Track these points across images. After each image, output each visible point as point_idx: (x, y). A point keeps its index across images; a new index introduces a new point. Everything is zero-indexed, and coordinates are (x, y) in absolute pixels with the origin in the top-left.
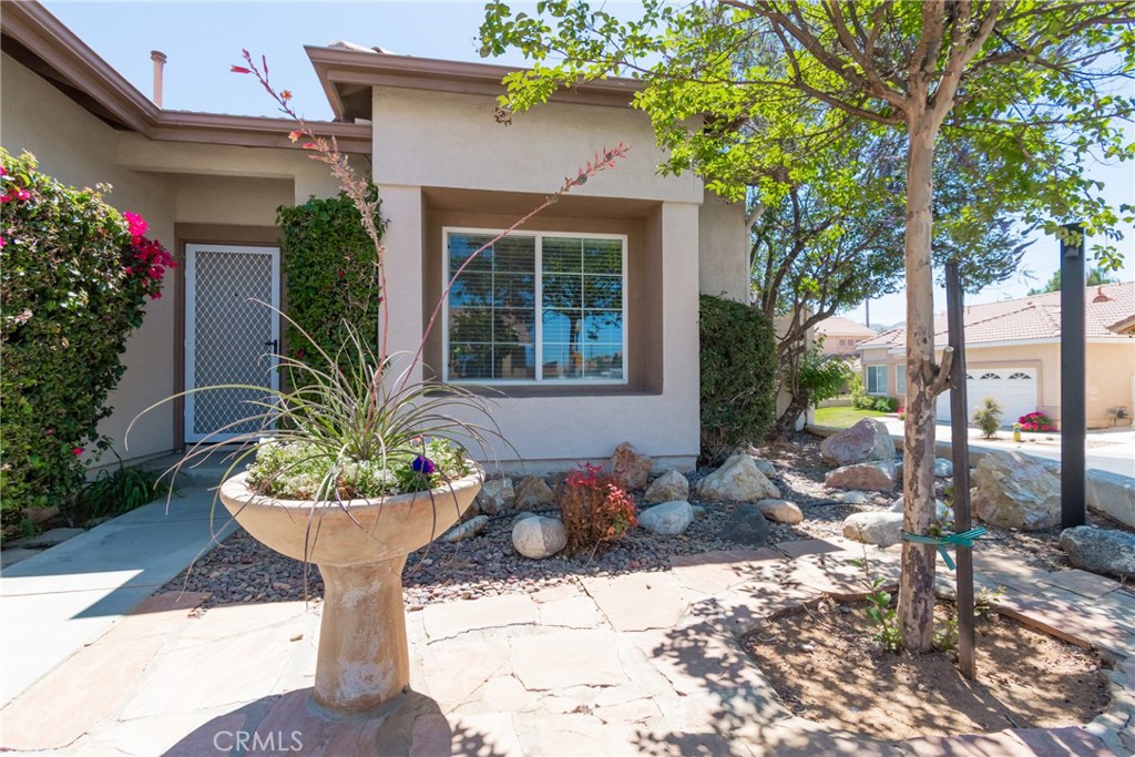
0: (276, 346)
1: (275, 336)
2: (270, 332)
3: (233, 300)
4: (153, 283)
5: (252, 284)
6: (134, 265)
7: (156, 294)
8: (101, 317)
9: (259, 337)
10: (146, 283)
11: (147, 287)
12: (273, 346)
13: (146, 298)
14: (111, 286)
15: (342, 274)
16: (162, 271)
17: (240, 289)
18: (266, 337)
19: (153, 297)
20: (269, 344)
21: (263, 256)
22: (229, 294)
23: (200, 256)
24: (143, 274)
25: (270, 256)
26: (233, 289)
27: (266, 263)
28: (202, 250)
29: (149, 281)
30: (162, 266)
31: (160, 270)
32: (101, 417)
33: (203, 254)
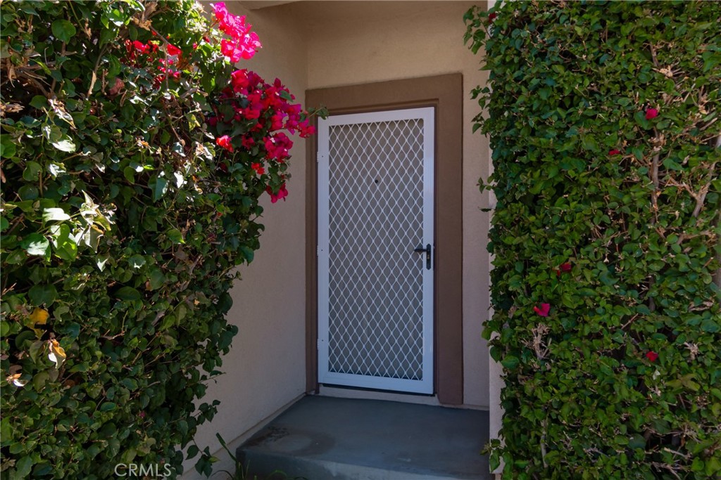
0: (429, 253)
1: (428, 239)
2: (421, 233)
3: (373, 188)
4: (274, 169)
5: (397, 164)
6: (237, 131)
7: (279, 192)
8: (167, 257)
9: (406, 241)
10: (261, 171)
11: (264, 177)
12: (425, 254)
13: (264, 199)
14: (180, 180)
15: (650, 114)
16: (289, 144)
17: (383, 172)
18: (415, 241)
19: (275, 198)
20: (420, 250)
21: (411, 122)
22: (369, 181)
23: (334, 130)
24: (256, 152)
25: (421, 122)
26: (373, 173)
27: (416, 132)
28: (336, 124)
29: (267, 165)
30: (287, 132)
31: (284, 143)
32: (200, 421)
33: (338, 128)
